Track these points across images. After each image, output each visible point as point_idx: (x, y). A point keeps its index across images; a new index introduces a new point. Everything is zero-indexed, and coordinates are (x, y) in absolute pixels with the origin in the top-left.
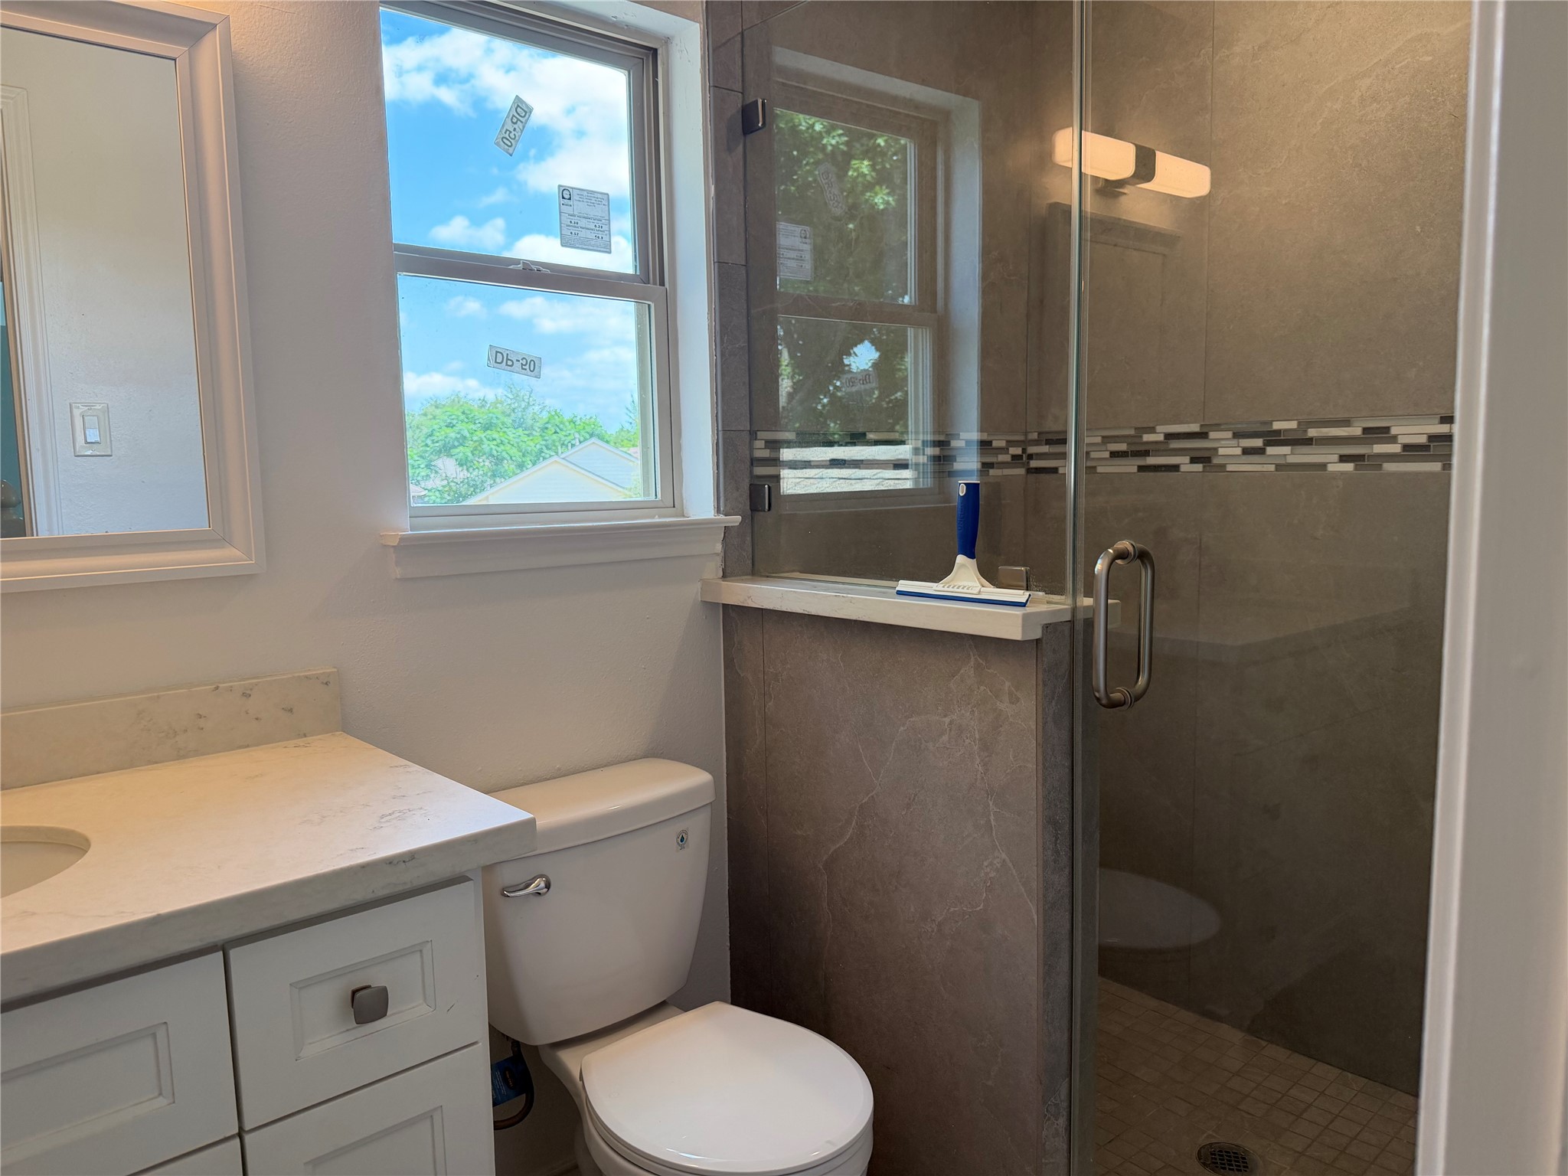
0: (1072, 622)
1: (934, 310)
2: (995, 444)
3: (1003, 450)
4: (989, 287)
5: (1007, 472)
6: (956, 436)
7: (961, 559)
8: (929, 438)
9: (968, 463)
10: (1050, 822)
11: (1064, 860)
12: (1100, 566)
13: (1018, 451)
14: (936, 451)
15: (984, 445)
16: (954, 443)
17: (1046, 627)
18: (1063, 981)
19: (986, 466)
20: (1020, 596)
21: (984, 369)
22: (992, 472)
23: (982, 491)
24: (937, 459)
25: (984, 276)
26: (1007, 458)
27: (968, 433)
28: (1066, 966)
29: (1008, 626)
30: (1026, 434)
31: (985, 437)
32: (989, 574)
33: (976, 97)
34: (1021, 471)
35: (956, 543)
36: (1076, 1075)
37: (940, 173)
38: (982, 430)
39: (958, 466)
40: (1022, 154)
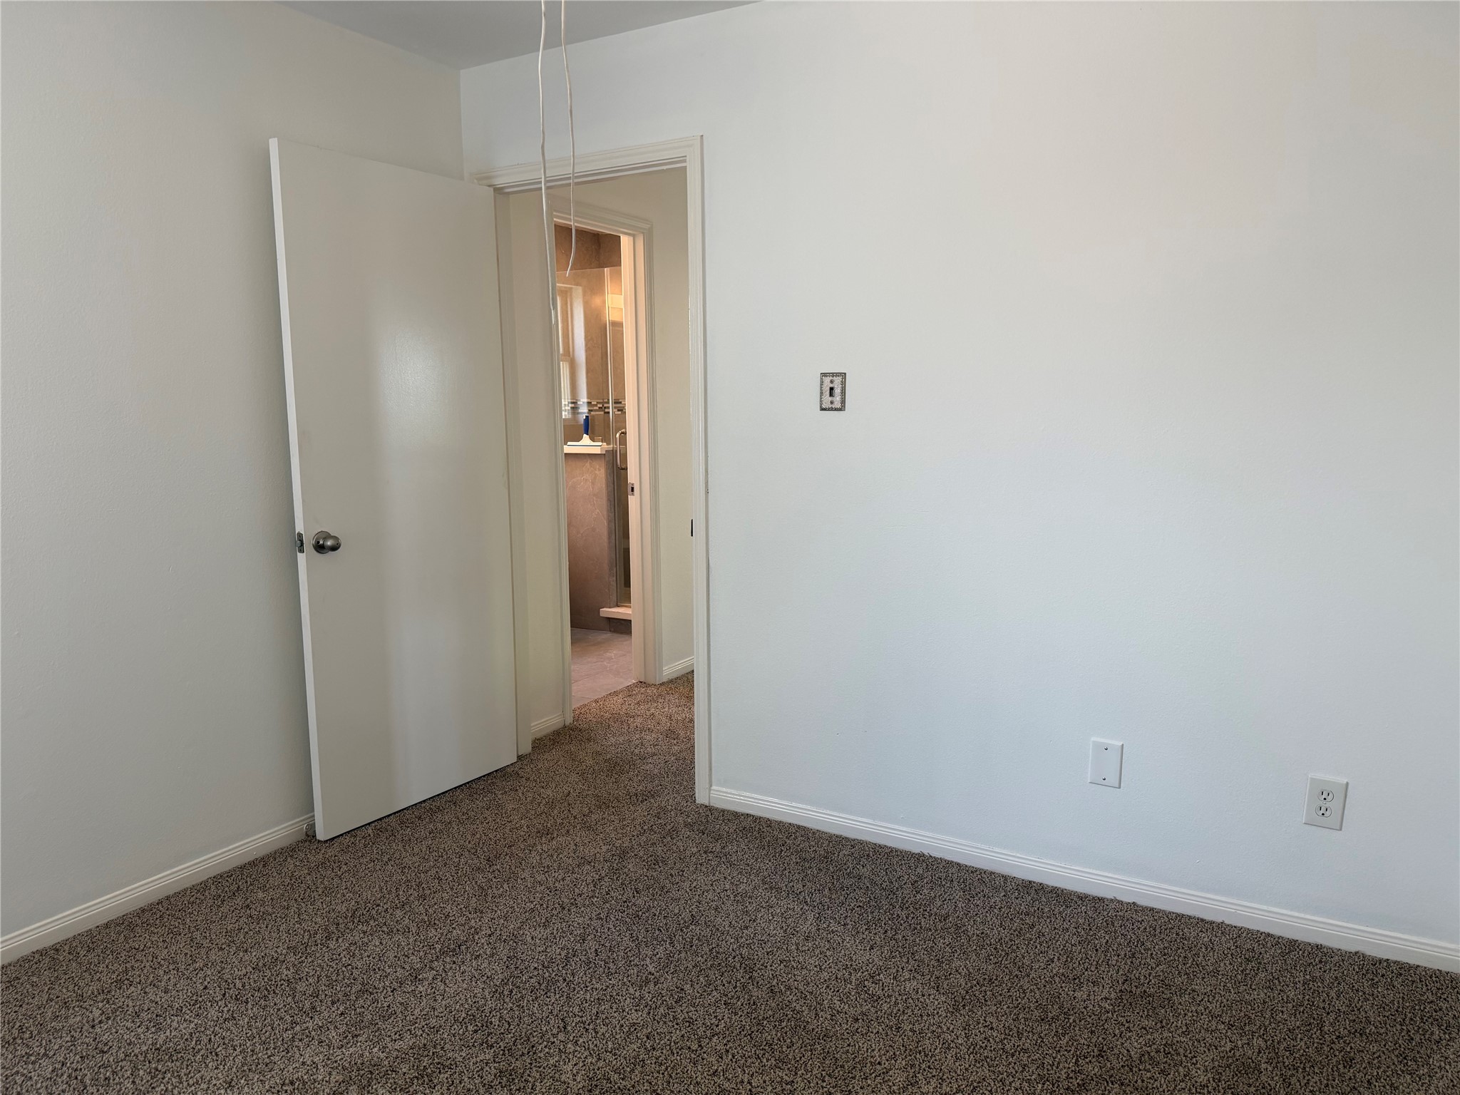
0: (613, 450)
1: (569, 356)
2: (593, 403)
3: (596, 405)
4: (588, 349)
5: (597, 413)
6: (580, 401)
7: (585, 435)
8: (569, 401)
9: (584, 410)
10: (609, 500)
11: (613, 510)
12: (618, 435)
13: (601, 406)
14: (573, 405)
15: (589, 403)
16: (579, 403)
17: (606, 451)
18: (614, 541)
19: (590, 411)
20: (600, 444)
21: (587, 377)
22: (592, 413)
23: (590, 418)
24: (572, 408)
25: (586, 345)
26: (597, 408)
27: (583, 400)
28: (614, 538)
29: (597, 451)
30: (603, 400)
31: (589, 401)
32: (593, 439)
33: (580, 286)
34: (603, 413)
35: (583, 432)
36: (618, 567)
37: (569, 312)
38: (588, 398)
39: (580, 411)
40: (597, 301)
